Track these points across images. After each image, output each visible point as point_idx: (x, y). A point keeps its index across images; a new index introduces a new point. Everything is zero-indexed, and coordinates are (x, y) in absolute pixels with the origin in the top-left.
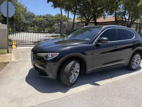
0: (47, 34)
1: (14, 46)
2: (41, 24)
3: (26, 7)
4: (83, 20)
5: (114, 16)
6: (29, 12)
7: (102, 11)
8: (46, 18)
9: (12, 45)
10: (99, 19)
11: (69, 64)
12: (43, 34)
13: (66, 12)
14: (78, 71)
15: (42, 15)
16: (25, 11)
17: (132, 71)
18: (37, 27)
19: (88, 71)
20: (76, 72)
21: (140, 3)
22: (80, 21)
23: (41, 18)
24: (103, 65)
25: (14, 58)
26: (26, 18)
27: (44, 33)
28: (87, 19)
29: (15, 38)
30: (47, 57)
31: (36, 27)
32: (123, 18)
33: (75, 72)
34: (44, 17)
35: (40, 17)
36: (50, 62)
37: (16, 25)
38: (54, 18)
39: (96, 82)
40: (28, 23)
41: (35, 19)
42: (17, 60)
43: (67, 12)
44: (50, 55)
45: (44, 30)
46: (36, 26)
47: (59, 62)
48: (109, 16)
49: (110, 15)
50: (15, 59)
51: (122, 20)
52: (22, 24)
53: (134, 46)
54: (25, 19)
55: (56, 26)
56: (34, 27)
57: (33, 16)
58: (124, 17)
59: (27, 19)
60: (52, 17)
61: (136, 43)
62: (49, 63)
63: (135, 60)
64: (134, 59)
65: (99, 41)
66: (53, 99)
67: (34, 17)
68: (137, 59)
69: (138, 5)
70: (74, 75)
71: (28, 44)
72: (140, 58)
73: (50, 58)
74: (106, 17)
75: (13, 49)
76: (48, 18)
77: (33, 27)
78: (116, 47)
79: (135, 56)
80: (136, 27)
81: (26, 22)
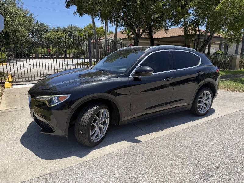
0: (71, 60)
1: (7, 85)
2: (59, 43)
3: (31, 15)
4: (131, 34)
5: (181, 28)
6: (37, 22)
7: (162, 19)
8: (69, 31)
9: (4, 83)
10: (159, 32)
11: (88, 112)
12: (63, 60)
13: (102, 22)
14: (108, 121)
15: (62, 28)
16: (30, 21)
17: (198, 117)
18: (53, 48)
19: (122, 120)
20: (104, 123)
21: (220, 5)
22: (127, 37)
23: (59, 33)
24: (146, 109)
25: (5, 106)
26: (32, 33)
27: (66, 58)
28: (136, 34)
29: (12, 70)
30: (51, 101)
31: (51, 49)
32: (196, 31)
33: (101, 124)
34: (65, 31)
35: (59, 30)
36: (58, 109)
37: (15, 46)
38: (82, 32)
39: (136, 138)
40: (36, 42)
41: (49, 34)
42: (10, 109)
43: (104, 22)
44: (55, 98)
45: (66, 53)
46: (51, 47)
47: (70, 110)
48: (173, 27)
49: (174, 25)
50: (7, 107)
51: (195, 34)
52: (26, 44)
53: (200, 77)
54: (31, 36)
55: (87, 46)
56: (47, 48)
57: (45, 29)
58: (197, 29)
59: (34, 35)
60: (80, 31)
61: (203, 73)
62: (54, 112)
63: (203, 100)
64: (201, 98)
65: (139, 72)
66: (60, 169)
67: (47, 31)
68: (206, 98)
69: (217, 8)
70: (100, 128)
71: (33, 79)
72: (210, 96)
73: (56, 103)
74: (168, 28)
75: (6, 90)
76: (72, 33)
77: (45, 49)
78: (167, 81)
79: (203, 93)
80: (220, 45)
81: (33, 40)
